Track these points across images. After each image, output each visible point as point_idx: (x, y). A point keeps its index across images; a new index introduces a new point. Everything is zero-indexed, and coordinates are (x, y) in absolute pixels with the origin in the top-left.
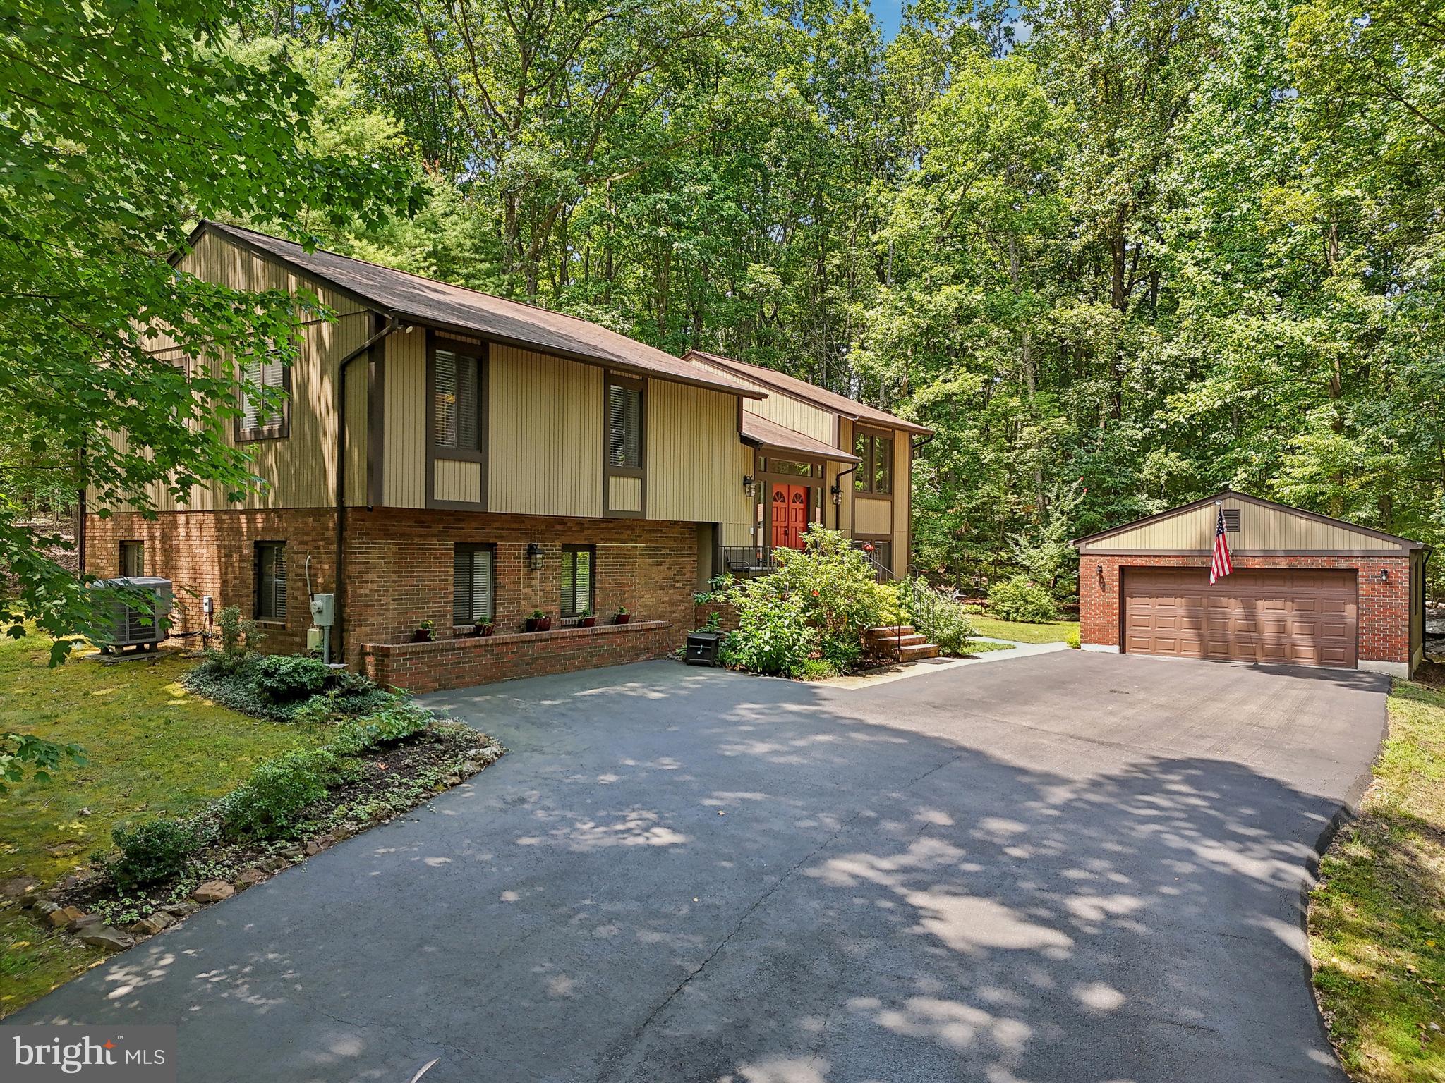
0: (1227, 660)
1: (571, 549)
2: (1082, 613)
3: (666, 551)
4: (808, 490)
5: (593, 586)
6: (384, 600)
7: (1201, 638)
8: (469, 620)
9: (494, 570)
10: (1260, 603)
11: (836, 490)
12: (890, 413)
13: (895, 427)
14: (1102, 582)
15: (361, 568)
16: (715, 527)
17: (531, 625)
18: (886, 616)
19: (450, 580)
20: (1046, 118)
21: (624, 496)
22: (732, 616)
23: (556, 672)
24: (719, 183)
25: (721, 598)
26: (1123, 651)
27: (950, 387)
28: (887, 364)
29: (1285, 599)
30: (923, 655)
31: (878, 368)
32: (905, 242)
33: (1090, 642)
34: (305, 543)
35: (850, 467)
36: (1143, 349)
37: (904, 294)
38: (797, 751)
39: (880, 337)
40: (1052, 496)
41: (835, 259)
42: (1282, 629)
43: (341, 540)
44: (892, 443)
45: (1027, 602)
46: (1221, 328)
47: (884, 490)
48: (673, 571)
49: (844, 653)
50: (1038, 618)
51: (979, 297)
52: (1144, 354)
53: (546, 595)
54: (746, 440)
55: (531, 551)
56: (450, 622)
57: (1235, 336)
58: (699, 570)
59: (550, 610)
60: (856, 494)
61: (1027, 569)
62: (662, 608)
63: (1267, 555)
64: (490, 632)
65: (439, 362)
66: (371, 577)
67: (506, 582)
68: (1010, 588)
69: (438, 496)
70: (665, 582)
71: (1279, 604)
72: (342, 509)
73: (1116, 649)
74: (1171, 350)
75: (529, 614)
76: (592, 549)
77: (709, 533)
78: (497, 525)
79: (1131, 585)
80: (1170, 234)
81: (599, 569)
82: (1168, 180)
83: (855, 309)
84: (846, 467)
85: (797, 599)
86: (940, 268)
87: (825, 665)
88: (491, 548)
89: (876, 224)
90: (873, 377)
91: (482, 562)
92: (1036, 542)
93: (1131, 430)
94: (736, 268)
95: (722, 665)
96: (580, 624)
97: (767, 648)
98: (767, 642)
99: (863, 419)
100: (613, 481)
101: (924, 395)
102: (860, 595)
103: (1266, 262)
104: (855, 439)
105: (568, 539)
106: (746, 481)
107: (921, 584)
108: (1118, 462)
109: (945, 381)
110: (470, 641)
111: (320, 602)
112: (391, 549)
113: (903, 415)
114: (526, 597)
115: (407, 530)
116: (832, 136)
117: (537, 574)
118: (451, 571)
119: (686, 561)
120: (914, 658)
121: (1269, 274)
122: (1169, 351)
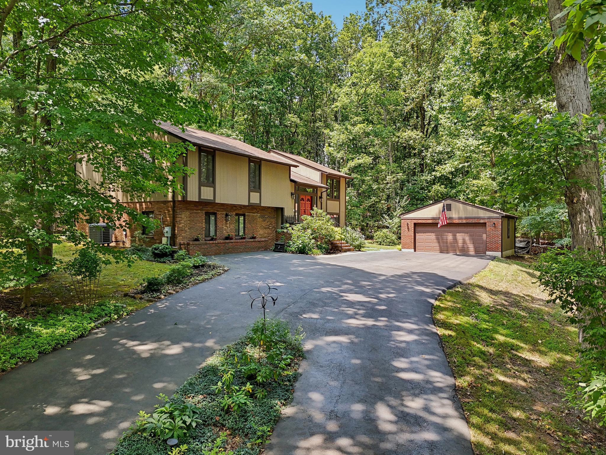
0: (448, 253)
1: (238, 215)
2: (402, 239)
3: (266, 216)
4: (312, 197)
5: (244, 227)
6: (186, 229)
7: (440, 246)
8: (209, 236)
9: (216, 221)
10: (458, 234)
11: (321, 197)
12: (339, 171)
13: (341, 176)
14: (408, 228)
15: (180, 219)
16: (282, 209)
17: (227, 238)
18: (337, 237)
19: (204, 224)
20: (393, 63)
21: (255, 198)
22: (289, 236)
23: (235, 253)
24: (276, 84)
25: (285, 231)
26: (415, 251)
27: (361, 161)
28: (338, 152)
29: (465, 233)
30: (349, 250)
31: (335, 153)
32: (344, 107)
33: (404, 248)
34: (161, 212)
35: (325, 190)
36: (430, 148)
37: (344, 127)
38: (311, 269)
39: (336, 142)
40: (397, 201)
41: (319, 111)
42: (464, 242)
43: (174, 211)
44: (339, 182)
45: (387, 238)
46: (452, 143)
47: (338, 198)
48: (269, 223)
49: (324, 248)
50: (391, 244)
51: (370, 129)
52: (430, 150)
53: (231, 229)
54: (292, 181)
55: (227, 215)
56: (204, 237)
57: (457, 145)
58: (277, 223)
59: (233, 234)
60: (327, 199)
61: (388, 227)
62: (265, 235)
63: (460, 218)
64: (216, 240)
65: (202, 156)
66: (182, 222)
67: (219, 225)
68: (382, 234)
69: (202, 198)
70: (266, 227)
71: (463, 234)
72: (174, 201)
73: (413, 250)
74: (440, 148)
75: (226, 235)
76: (244, 215)
77: (280, 211)
78: (217, 207)
79: (418, 229)
80: (436, 108)
81: (246, 222)
82: (438, 86)
83: (326, 131)
84: (324, 190)
85: (309, 231)
86: (357, 118)
87: (319, 251)
88: (215, 214)
89: (334, 100)
90: (333, 157)
91: (212, 218)
92: (391, 217)
93: (427, 177)
94: (282, 116)
95: (286, 252)
96: (241, 239)
97: (300, 246)
98: (300, 244)
99: (330, 174)
100: (251, 193)
101: (351, 164)
102: (329, 230)
103: (468, 119)
104: (327, 181)
105: (237, 212)
106: (292, 194)
107: (349, 228)
108: (422, 189)
109: (358, 159)
110: (211, 242)
111: (167, 229)
112: (188, 213)
113: (343, 172)
114: (225, 230)
115: (192, 208)
116: (318, 66)
117: (228, 222)
118: (204, 221)
119: (273, 220)
120: (346, 251)
121: (470, 124)
122: (439, 149)
